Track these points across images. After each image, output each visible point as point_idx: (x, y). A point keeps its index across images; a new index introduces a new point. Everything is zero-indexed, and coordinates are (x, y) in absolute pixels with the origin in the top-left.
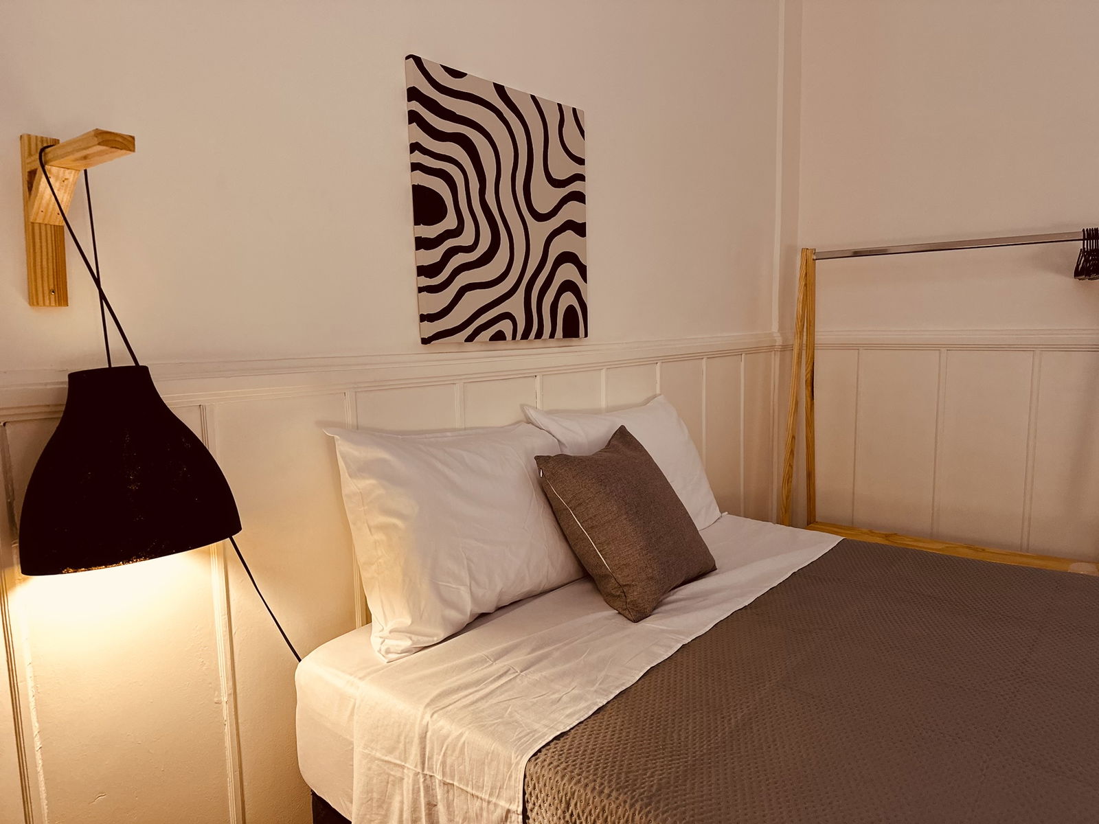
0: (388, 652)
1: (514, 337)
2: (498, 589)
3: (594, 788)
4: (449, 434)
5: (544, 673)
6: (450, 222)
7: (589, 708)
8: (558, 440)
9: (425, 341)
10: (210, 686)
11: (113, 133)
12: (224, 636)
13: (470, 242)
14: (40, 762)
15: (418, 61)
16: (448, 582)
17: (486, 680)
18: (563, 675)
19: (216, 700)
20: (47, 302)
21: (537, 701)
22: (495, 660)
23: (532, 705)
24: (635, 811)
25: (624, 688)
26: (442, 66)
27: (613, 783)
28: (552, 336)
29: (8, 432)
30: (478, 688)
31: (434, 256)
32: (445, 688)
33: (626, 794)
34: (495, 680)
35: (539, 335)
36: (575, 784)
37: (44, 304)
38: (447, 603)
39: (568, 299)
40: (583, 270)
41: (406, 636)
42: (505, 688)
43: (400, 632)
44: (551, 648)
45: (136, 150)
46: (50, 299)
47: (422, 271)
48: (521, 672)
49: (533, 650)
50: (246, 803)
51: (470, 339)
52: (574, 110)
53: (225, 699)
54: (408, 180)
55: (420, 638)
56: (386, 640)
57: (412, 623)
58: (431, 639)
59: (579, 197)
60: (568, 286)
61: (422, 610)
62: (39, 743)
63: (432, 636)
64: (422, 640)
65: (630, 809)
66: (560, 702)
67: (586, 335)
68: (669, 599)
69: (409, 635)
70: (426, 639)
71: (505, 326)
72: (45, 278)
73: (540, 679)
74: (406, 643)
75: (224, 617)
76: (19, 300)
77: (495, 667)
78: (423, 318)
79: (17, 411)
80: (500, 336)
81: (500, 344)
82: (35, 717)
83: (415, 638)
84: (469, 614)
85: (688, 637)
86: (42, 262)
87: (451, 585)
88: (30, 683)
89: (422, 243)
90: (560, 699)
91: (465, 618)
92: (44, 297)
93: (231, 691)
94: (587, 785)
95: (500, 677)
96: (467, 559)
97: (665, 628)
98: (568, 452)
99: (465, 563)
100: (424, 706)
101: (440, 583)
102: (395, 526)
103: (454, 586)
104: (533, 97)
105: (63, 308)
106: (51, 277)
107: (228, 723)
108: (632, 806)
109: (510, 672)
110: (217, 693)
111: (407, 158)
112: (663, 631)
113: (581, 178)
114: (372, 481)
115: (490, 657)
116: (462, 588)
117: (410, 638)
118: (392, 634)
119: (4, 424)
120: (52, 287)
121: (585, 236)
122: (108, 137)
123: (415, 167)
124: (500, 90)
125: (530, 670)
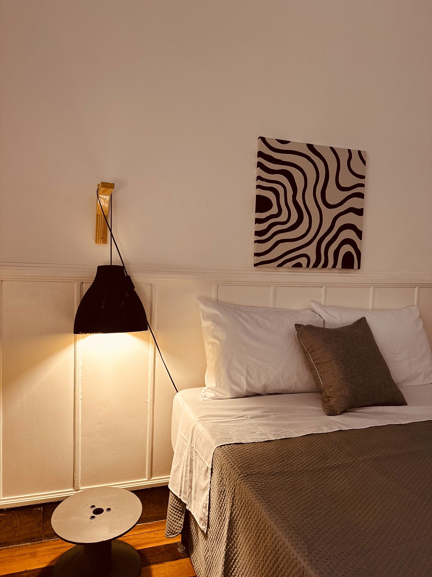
0: (205, 396)
1: (308, 266)
2: (263, 383)
3: (231, 464)
4: (261, 309)
5: (259, 422)
6: (274, 210)
7: (263, 439)
8: (324, 320)
9: (256, 265)
10: (144, 394)
11: (107, 183)
12: (151, 376)
13: (285, 219)
14: (81, 404)
15: (263, 139)
16: (236, 373)
17: (232, 416)
18: (266, 425)
19: (146, 401)
20: (100, 242)
21: (244, 430)
22: (243, 411)
23: (241, 431)
24: (239, 477)
25: (289, 437)
26: (276, 139)
27: (239, 465)
28: (334, 266)
29: (83, 286)
30: (226, 418)
31: (264, 226)
32: (211, 414)
33: (240, 470)
34: (236, 418)
35: (325, 266)
36: (226, 461)
37: (101, 243)
38: (233, 382)
39: (347, 248)
40: (359, 234)
41: (214, 392)
42: (236, 422)
43: (211, 389)
44: (272, 413)
45: (114, 188)
46: (101, 240)
47: (257, 233)
48: (250, 418)
49: (264, 412)
50: (153, 448)
51: (280, 265)
52: (359, 152)
53: (149, 401)
54: (255, 192)
55: (219, 394)
56: (206, 392)
57: (216, 386)
58: (224, 396)
59: (361, 196)
60: (347, 241)
61: (221, 382)
62: (81, 397)
63: (225, 395)
64: (220, 395)
65: (238, 476)
66: (255, 433)
67: (359, 268)
68: (358, 411)
69: (215, 392)
70: (222, 395)
71: (303, 261)
72: (100, 234)
73: (255, 423)
74: (213, 395)
75: (152, 368)
76: (93, 241)
77: (242, 413)
78: (257, 255)
79: (87, 279)
80: (299, 265)
81: (300, 269)
82: (81, 388)
83: (217, 394)
84: (245, 390)
85: (347, 428)
86: (99, 228)
87: (237, 374)
88: (80, 375)
89: (258, 221)
90: (255, 432)
91: (243, 392)
92: (99, 240)
93: (152, 399)
94: (230, 462)
95: (239, 417)
96: (247, 365)
97: (340, 421)
98: (327, 327)
99: (246, 367)
100: (197, 417)
101: (231, 372)
102: (216, 343)
103: (238, 375)
104: (332, 148)
105: (105, 245)
106: (102, 233)
107: (149, 412)
108: (239, 475)
109: (245, 417)
110: (146, 398)
111: (256, 183)
112: (338, 422)
113: (362, 185)
114: (210, 323)
115: (241, 409)
116: (242, 377)
117: (215, 393)
118: (208, 389)
119: (82, 283)
120: (102, 237)
121: (362, 215)
122: (105, 184)
123: (258, 187)
124: (310, 147)
125: (254, 419)
